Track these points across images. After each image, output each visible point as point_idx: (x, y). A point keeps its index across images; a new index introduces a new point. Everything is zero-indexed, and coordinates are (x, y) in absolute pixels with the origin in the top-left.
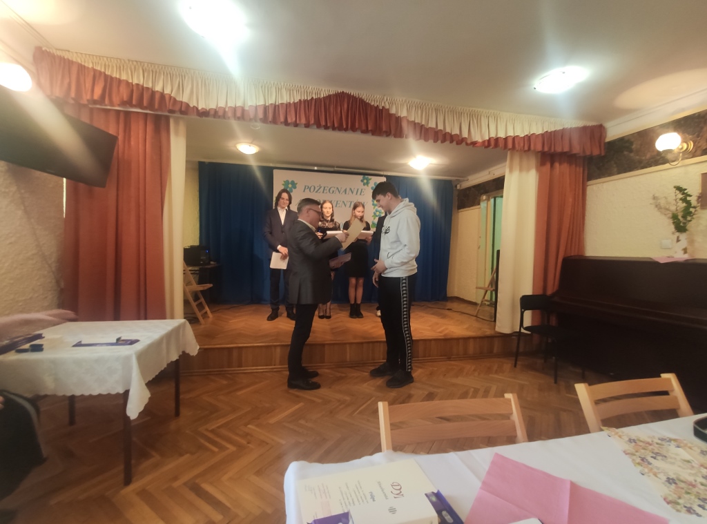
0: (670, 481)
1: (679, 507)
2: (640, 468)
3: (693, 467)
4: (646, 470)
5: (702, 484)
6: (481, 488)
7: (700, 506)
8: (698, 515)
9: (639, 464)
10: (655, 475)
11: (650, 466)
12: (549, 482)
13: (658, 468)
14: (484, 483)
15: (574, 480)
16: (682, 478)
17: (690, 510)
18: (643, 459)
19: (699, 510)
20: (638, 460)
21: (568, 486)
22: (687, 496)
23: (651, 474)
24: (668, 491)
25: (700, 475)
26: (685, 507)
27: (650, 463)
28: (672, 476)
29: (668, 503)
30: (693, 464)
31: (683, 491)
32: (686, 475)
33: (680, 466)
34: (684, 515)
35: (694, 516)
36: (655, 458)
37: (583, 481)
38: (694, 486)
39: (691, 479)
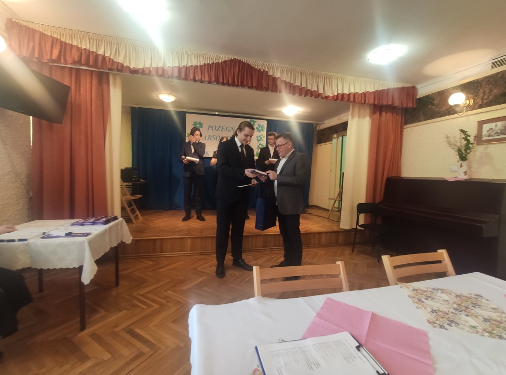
0: (433, 311)
1: (435, 325)
2: (416, 305)
3: (449, 304)
4: (420, 306)
5: (452, 313)
6: (316, 316)
7: (448, 324)
8: (446, 329)
9: (416, 302)
10: (425, 308)
11: (423, 304)
12: (360, 312)
13: (427, 305)
14: (318, 314)
15: (374, 312)
16: (441, 310)
17: (441, 327)
18: (419, 300)
19: (447, 327)
20: (416, 300)
21: (370, 315)
22: (442, 319)
23: (423, 308)
24: (432, 317)
25: (452, 308)
26: (439, 325)
27: (423, 302)
28: (435, 308)
29: (429, 323)
30: (450, 302)
31: (440, 317)
32: (444, 308)
33: (441, 304)
34: (438, 330)
35: (444, 329)
36: (427, 299)
37: (380, 312)
38: (447, 314)
39: (446, 310)
